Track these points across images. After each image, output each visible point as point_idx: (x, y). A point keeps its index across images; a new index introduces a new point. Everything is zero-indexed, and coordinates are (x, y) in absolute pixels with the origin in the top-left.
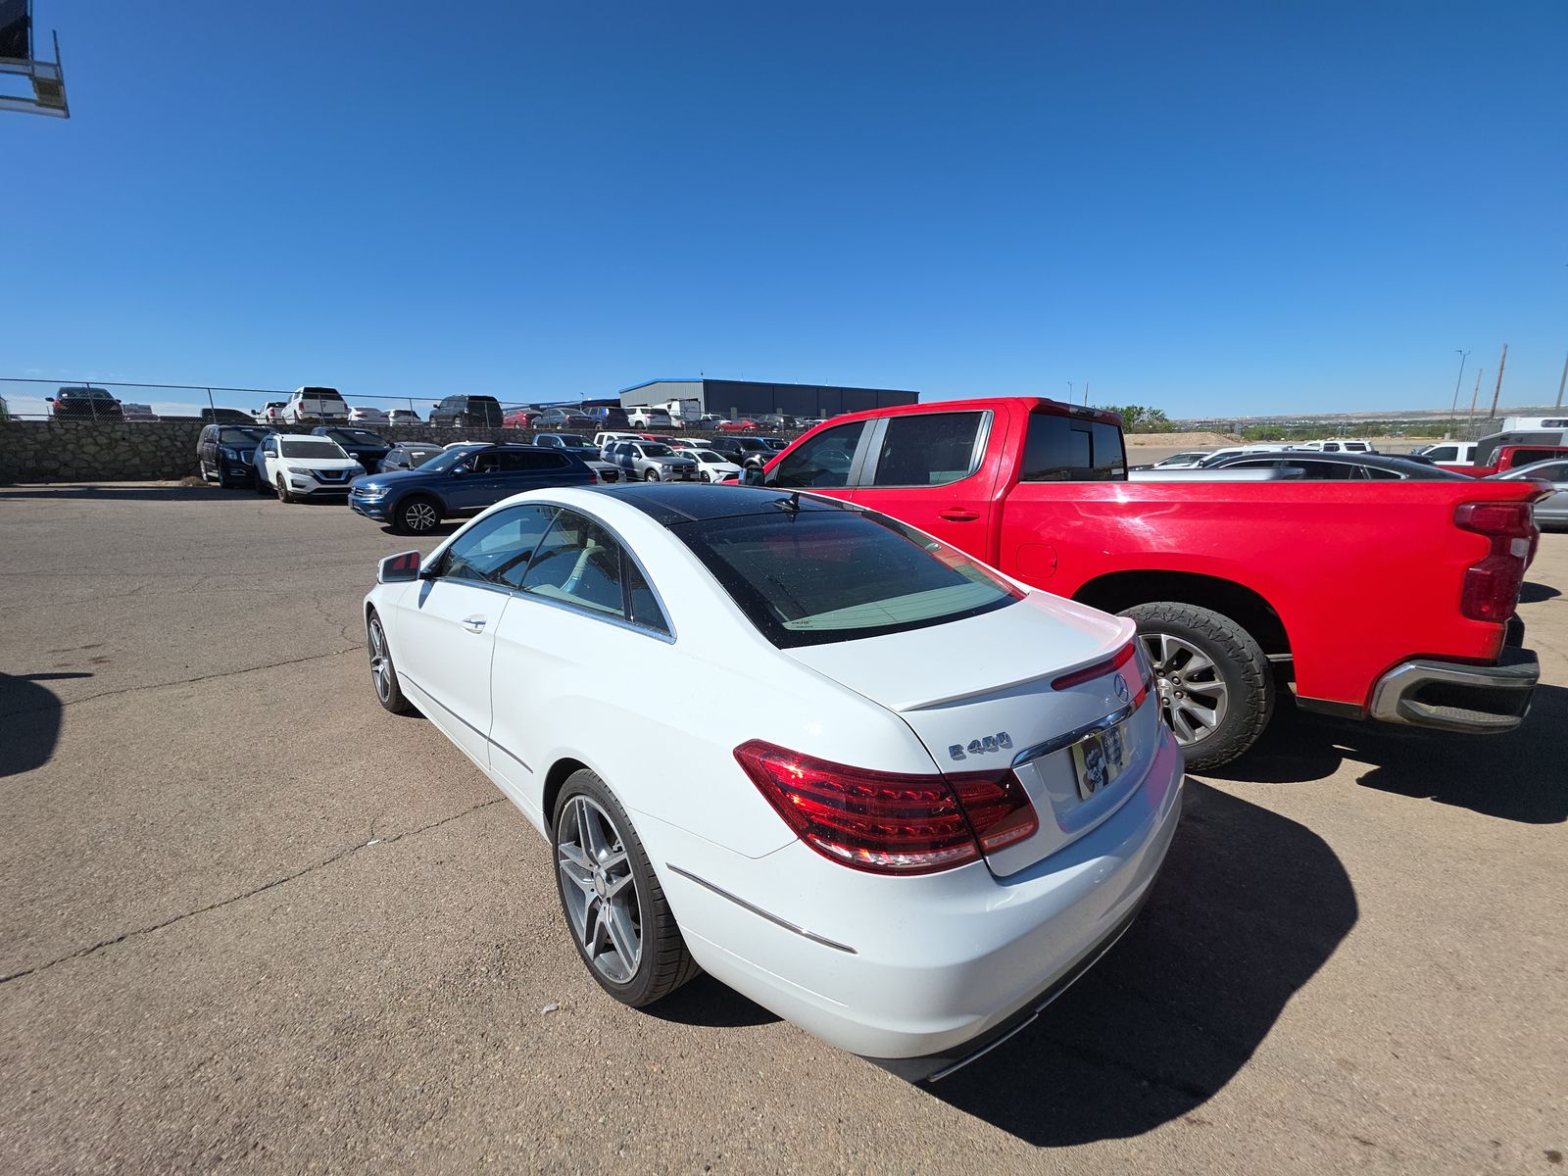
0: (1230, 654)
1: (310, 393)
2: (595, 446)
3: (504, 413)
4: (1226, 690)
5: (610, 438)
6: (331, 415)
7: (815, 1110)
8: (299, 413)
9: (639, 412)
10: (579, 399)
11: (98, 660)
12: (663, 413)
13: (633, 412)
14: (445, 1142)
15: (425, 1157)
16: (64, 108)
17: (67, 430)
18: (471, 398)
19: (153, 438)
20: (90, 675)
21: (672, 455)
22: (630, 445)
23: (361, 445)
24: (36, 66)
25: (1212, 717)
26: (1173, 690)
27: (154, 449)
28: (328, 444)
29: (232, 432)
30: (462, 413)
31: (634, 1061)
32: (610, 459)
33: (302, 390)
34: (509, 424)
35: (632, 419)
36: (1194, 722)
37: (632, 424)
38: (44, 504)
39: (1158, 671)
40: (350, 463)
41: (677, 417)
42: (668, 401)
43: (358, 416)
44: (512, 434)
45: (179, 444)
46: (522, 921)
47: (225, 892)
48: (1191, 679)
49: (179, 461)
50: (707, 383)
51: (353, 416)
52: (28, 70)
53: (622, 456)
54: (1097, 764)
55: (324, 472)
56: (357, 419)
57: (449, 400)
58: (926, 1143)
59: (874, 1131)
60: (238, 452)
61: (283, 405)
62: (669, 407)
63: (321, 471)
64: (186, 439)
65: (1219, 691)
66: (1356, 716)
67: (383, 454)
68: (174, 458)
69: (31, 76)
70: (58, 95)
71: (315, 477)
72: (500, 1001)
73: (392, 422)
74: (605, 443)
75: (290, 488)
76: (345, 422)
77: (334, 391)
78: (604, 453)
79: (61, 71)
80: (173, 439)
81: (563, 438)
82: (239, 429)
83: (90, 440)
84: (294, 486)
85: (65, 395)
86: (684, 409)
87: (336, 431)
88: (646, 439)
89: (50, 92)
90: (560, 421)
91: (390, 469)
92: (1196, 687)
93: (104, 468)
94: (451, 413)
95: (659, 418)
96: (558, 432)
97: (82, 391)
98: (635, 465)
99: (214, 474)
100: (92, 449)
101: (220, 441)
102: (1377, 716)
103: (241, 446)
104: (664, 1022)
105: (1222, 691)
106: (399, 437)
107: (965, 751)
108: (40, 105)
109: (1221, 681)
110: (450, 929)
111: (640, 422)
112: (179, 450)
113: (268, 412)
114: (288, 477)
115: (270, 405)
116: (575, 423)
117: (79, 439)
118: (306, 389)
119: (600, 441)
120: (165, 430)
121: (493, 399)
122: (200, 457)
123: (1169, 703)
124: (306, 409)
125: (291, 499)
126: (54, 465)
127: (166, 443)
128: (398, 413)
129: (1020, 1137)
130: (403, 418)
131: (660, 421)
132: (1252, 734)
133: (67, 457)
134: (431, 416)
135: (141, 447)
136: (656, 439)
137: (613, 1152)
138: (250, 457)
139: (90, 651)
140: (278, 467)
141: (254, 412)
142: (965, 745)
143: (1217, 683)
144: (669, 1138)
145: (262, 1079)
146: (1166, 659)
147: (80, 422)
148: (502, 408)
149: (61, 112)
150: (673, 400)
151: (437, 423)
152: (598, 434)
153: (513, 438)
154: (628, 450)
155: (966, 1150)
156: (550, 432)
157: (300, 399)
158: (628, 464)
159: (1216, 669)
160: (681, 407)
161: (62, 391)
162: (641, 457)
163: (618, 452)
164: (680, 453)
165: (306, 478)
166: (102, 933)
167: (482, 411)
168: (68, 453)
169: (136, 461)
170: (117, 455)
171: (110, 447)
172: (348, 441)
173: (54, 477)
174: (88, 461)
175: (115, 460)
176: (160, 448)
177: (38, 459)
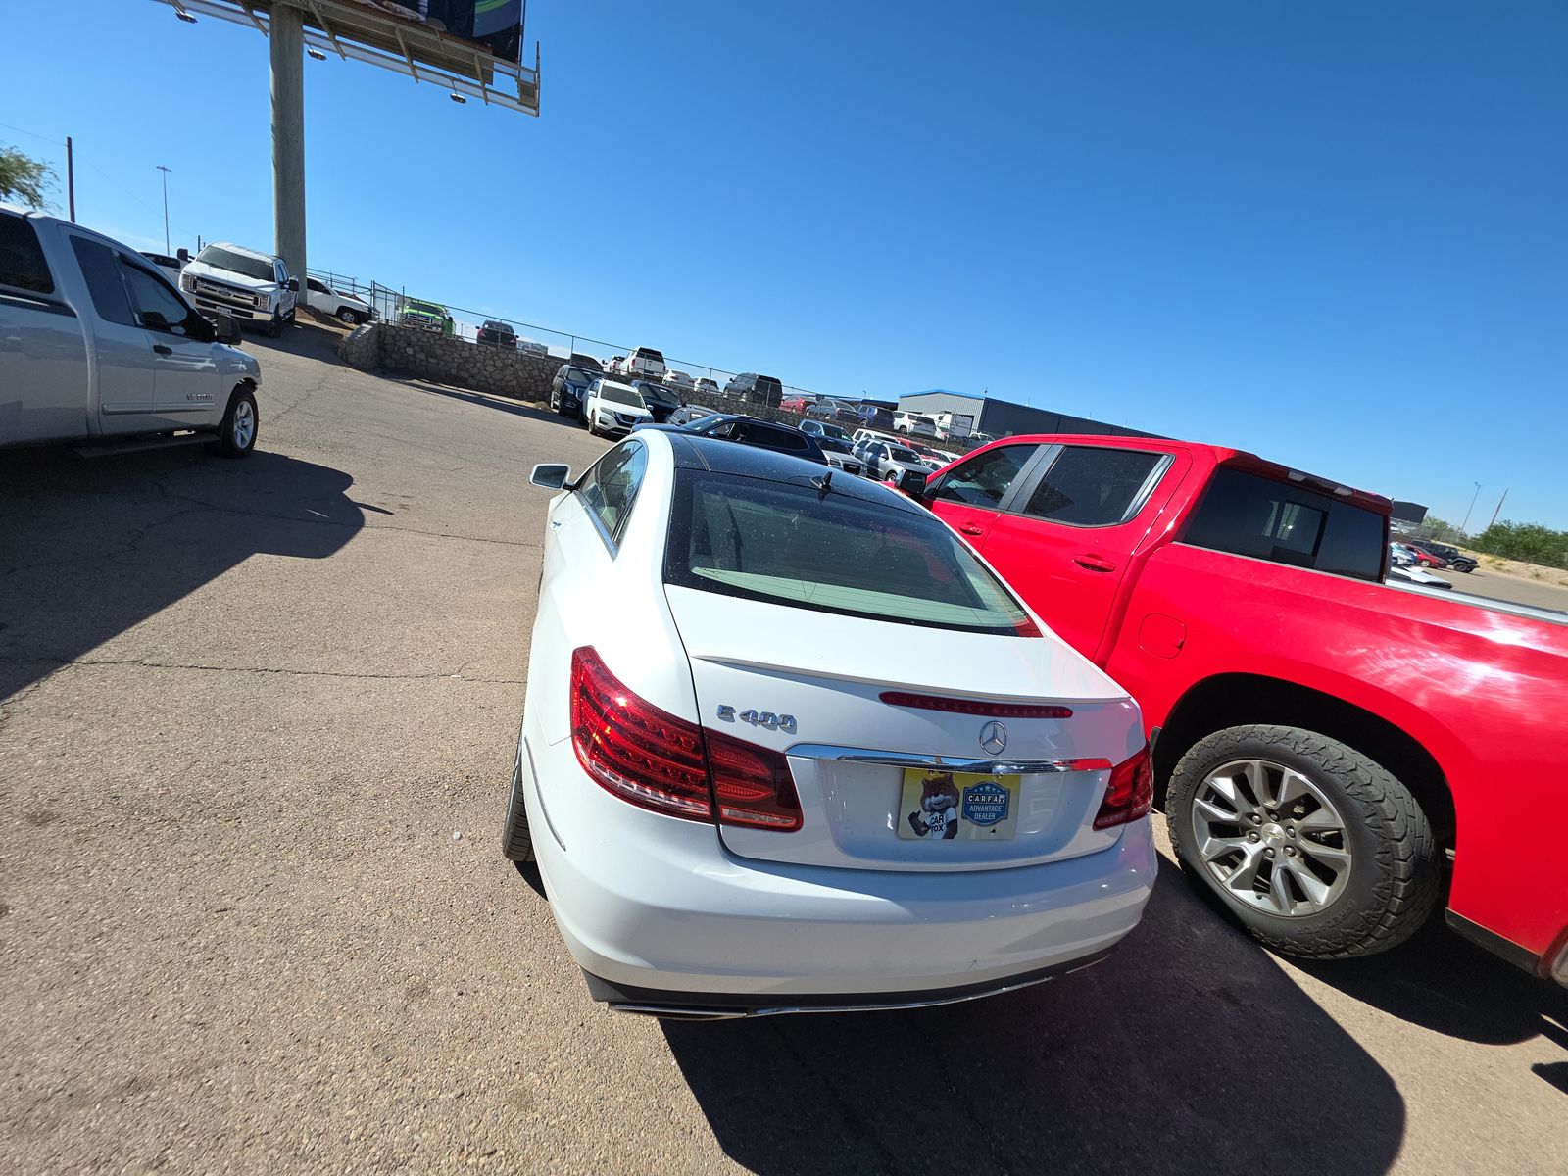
0: (1368, 821)
1: (644, 353)
2: (852, 440)
3: (784, 397)
4: (1349, 865)
5: (868, 435)
6: (651, 372)
7: (572, 1006)
8: (631, 367)
9: (906, 417)
10: (861, 397)
11: (402, 506)
12: (930, 422)
13: (901, 416)
14: (329, 876)
15: (311, 878)
16: (536, 107)
17: (480, 352)
18: (761, 377)
19: (529, 368)
20: (391, 514)
21: (919, 463)
22: (881, 446)
23: (661, 400)
24: (522, 71)
25: (1321, 893)
26: (1283, 842)
27: (527, 376)
28: (634, 394)
29: (576, 372)
30: (749, 389)
31: (482, 896)
32: (859, 456)
33: (637, 349)
34: (788, 407)
35: (897, 423)
36: (1297, 892)
37: (896, 428)
38: (446, 400)
39: (1270, 812)
40: (645, 412)
41: (943, 429)
42: (941, 412)
43: (672, 378)
44: (784, 416)
45: (543, 376)
46: (498, 769)
47: (351, 669)
48: (1311, 835)
49: (540, 389)
50: (988, 401)
51: (668, 377)
52: (516, 72)
53: (871, 454)
54: (942, 811)
55: (624, 416)
56: (671, 380)
57: (742, 376)
58: (633, 1085)
59: (601, 1049)
60: (575, 387)
61: (623, 359)
62: (941, 418)
63: (622, 415)
64: (549, 373)
65: (1341, 864)
66: (1528, 966)
67: (671, 411)
68: (537, 386)
69: (518, 79)
70: (534, 96)
71: (616, 418)
72: (437, 812)
73: (696, 387)
74: (863, 438)
75: (597, 423)
76: (659, 380)
77: (660, 354)
78: (855, 449)
79: (539, 77)
80: (541, 371)
81: (825, 428)
82: (581, 371)
83: (492, 362)
84: (600, 422)
85: (486, 326)
86: (954, 423)
87: (648, 386)
88: (902, 443)
89: (529, 94)
90: (830, 412)
91: (673, 423)
92: (1314, 849)
93: (494, 384)
94: (742, 388)
95: (924, 426)
96: (825, 421)
97: (499, 325)
98: (880, 464)
99: (557, 403)
100: (490, 369)
101: (567, 377)
102: (1558, 977)
103: (578, 384)
104: (526, 883)
105: (1345, 865)
106: (694, 400)
107: (736, 716)
108: (520, 103)
109: (1348, 852)
110: (450, 751)
111: (905, 427)
112: (543, 380)
113: (611, 363)
114: (598, 414)
115: (616, 358)
116: (843, 416)
117: (485, 360)
118: (641, 349)
119: (858, 438)
120: (538, 363)
121: (778, 382)
122: (553, 388)
123: (1273, 857)
124: (636, 366)
125: (596, 432)
126: (466, 376)
127: (536, 373)
128: (704, 381)
129: (717, 1135)
130: (706, 386)
131: (924, 429)
132: (1369, 935)
133: (475, 371)
134: (726, 388)
135: (520, 373)
136: (912, 446)
137: (413, 944)
138: (581, 393)
139: (403, 499)
140: (597, 406)
141: (603, 362)
142: (739, 710)
143: (1343, 853)
144: (456, 958)
145: (274, 784)
146: (1282, 799)
148: (783, 392)
149: (534, 111)
150: (946, 412)
151: (729, 395)
152: (859, 430)
153: (784, 419)
154: (878, 450)
155: (660, 1112)
156: (818, 420)
157: (634, 357)
158: (874, 463)
159: (1345, 835)
160: (952, 420)
161: (487, 323)
162: (887, 458)
163: (869, 450)
164: (928, 463)
165: (609, 418)
166: (273, 665)
167: (767, 388)
168: (476, 369)
169: (514, 383)
170: (504, 376)
171: (502, 369)
172: (651, 395)
173: (463, 384)
174: (486, 377)
175: (502, 380)
176: (531, 377)
177: (459, 369)
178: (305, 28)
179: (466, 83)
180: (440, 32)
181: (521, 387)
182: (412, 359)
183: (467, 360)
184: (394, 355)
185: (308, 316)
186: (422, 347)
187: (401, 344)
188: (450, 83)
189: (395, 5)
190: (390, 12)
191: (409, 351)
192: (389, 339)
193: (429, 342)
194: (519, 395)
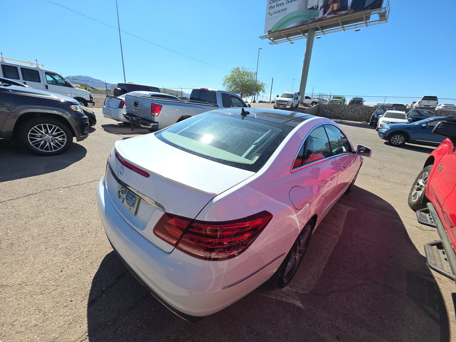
6: (429, 106)
8: (418, 105)
16: (386, 19)
17: (347, 108)
19: (364, 111)
23: (423, 116)
24: (382, 10)
27: (363, 113)
43: (443, 107)
51: (439, 107)
60: (378, 115)
69: (379, 13)
70: (385, 16)
83: (351, 110)
89: (383, 16)
97: (358, 98)
99: (370, 121)
100: (350, 113)
101: (376, 112)
108: (380, 21)
113: (410, 105)
115: (413, 102)
118: (425, 97)
124: (420, 104)
147: (351, 106)
149: (385, 21)
161: (354, 98)
168: (345, 113)
169: (358, 116)
170: (354, 115)
171: (354, 112)
172: (418, 115)
173: (340, 118)
174: (348, 115)
175: (353, 116)
176: (365, 113)
177: (339, 114)
178: (316, 32)
179: (360, 24)
180: (351, 13)
181: (360, 117)
182: (326, 113)
183: (343, 111)
184: (321, 112)
185: (302, 105)
186: (329, 109)
187: (324, 109)
188: (354, 27)
189: (340, 12)
190: (338, 15)
191: (326, 110)
192: (321, 108)
193: (332, 107)
194: (359, 120)
